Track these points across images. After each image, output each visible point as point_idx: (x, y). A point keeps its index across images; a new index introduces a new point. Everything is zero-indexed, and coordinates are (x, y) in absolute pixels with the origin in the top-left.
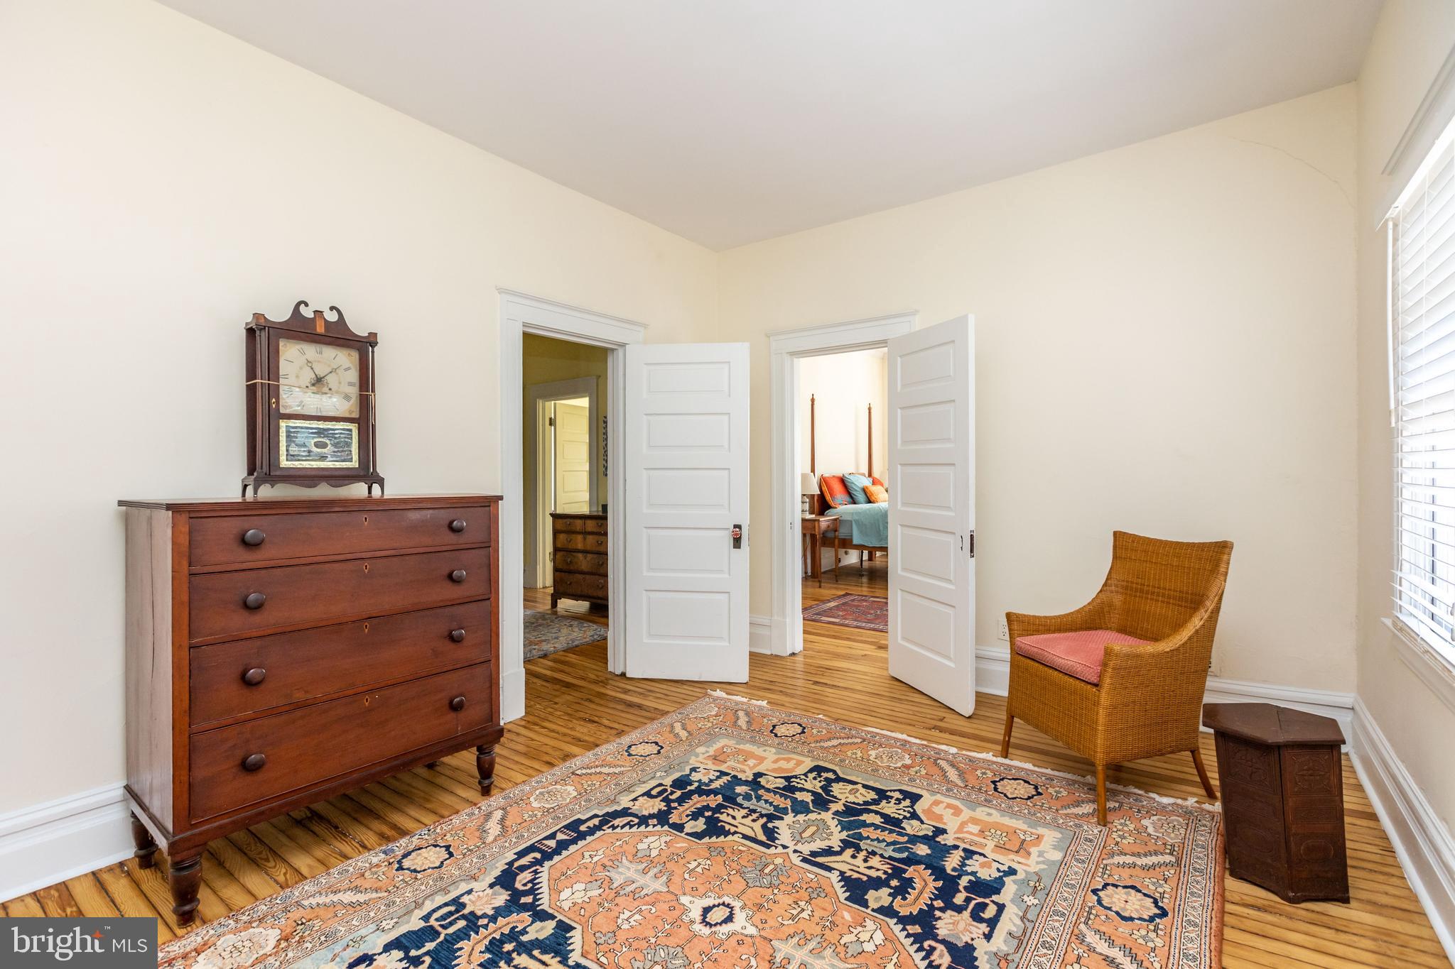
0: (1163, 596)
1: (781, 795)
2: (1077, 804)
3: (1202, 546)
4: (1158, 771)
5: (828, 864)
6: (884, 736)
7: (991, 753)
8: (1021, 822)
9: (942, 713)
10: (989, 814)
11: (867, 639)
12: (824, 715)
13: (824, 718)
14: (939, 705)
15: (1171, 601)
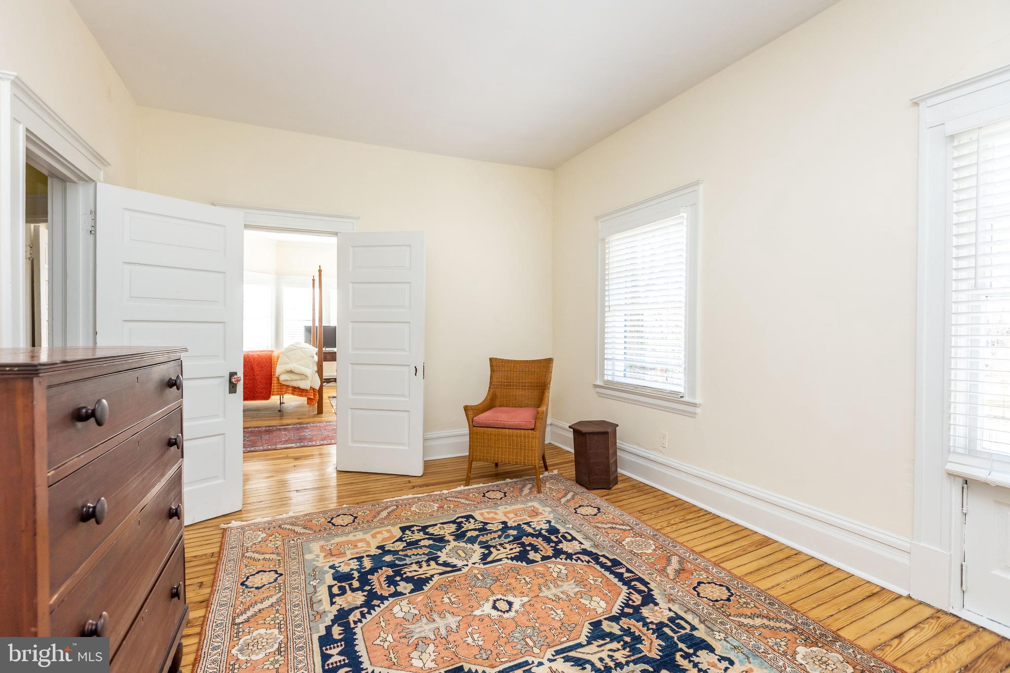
0: (522, 386)
1: (410, 549)
2: (521, 490)
3: (539, 361)
4: (513, 470)
5: (495, 559)
6: (403, 500)
7: (462, 486)
8: (519, 505)
9: (407, 479)
10: (506, 508)
11: (278, 456)
12: (346, 504)
13: (347, 506)
14: (394, 476)
15: (526, 388)
